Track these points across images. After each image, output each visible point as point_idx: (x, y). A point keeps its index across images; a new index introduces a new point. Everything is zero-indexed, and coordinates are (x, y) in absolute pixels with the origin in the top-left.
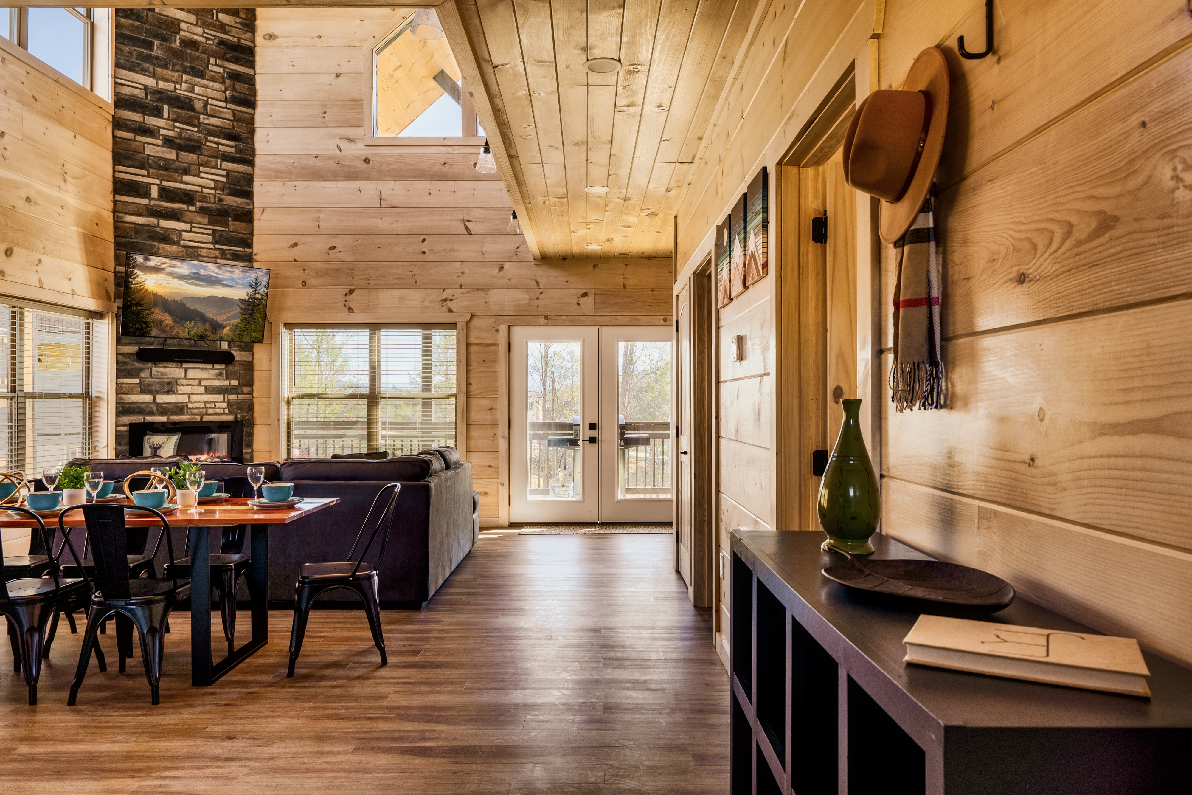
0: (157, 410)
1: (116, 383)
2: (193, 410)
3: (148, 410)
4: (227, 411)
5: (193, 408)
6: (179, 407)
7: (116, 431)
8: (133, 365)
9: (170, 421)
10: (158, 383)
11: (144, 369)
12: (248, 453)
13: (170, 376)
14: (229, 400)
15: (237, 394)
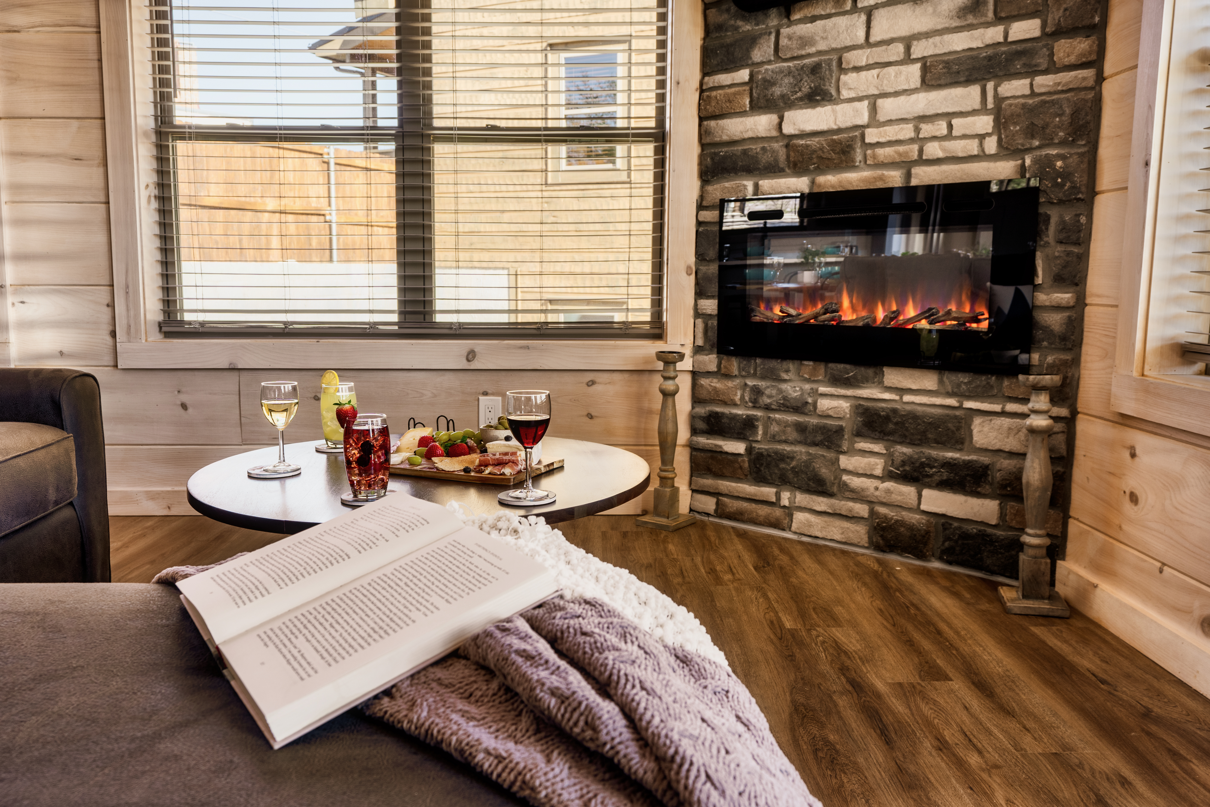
0: (788, 156)
1: (702, 91)
2: (880, 151)
3: (765, 159)
4: (991, 145)
5: (879, 144)
6: (840, 142)
7: (699, 223)
8: (737, 28)
9: (816, 190)
10: (789, 72)
11: (760, 36)
12: (1058, 308)
13: (822, 46)
14: (999, 100)
15: (1032, 72)
